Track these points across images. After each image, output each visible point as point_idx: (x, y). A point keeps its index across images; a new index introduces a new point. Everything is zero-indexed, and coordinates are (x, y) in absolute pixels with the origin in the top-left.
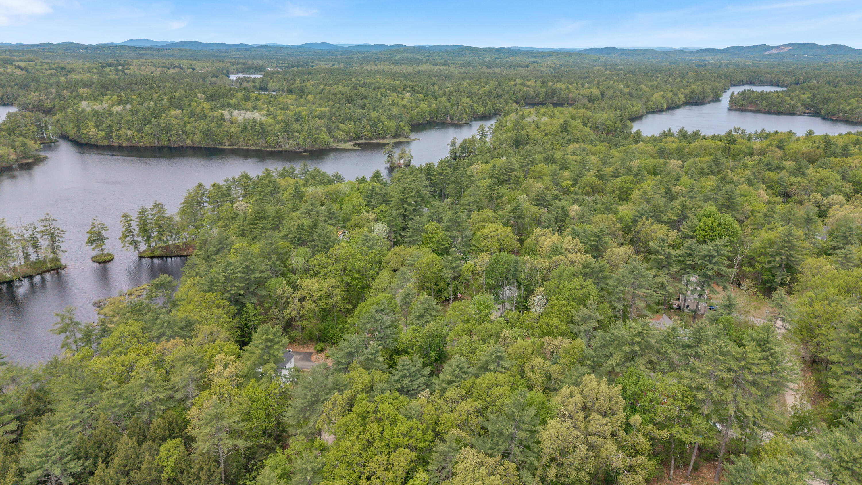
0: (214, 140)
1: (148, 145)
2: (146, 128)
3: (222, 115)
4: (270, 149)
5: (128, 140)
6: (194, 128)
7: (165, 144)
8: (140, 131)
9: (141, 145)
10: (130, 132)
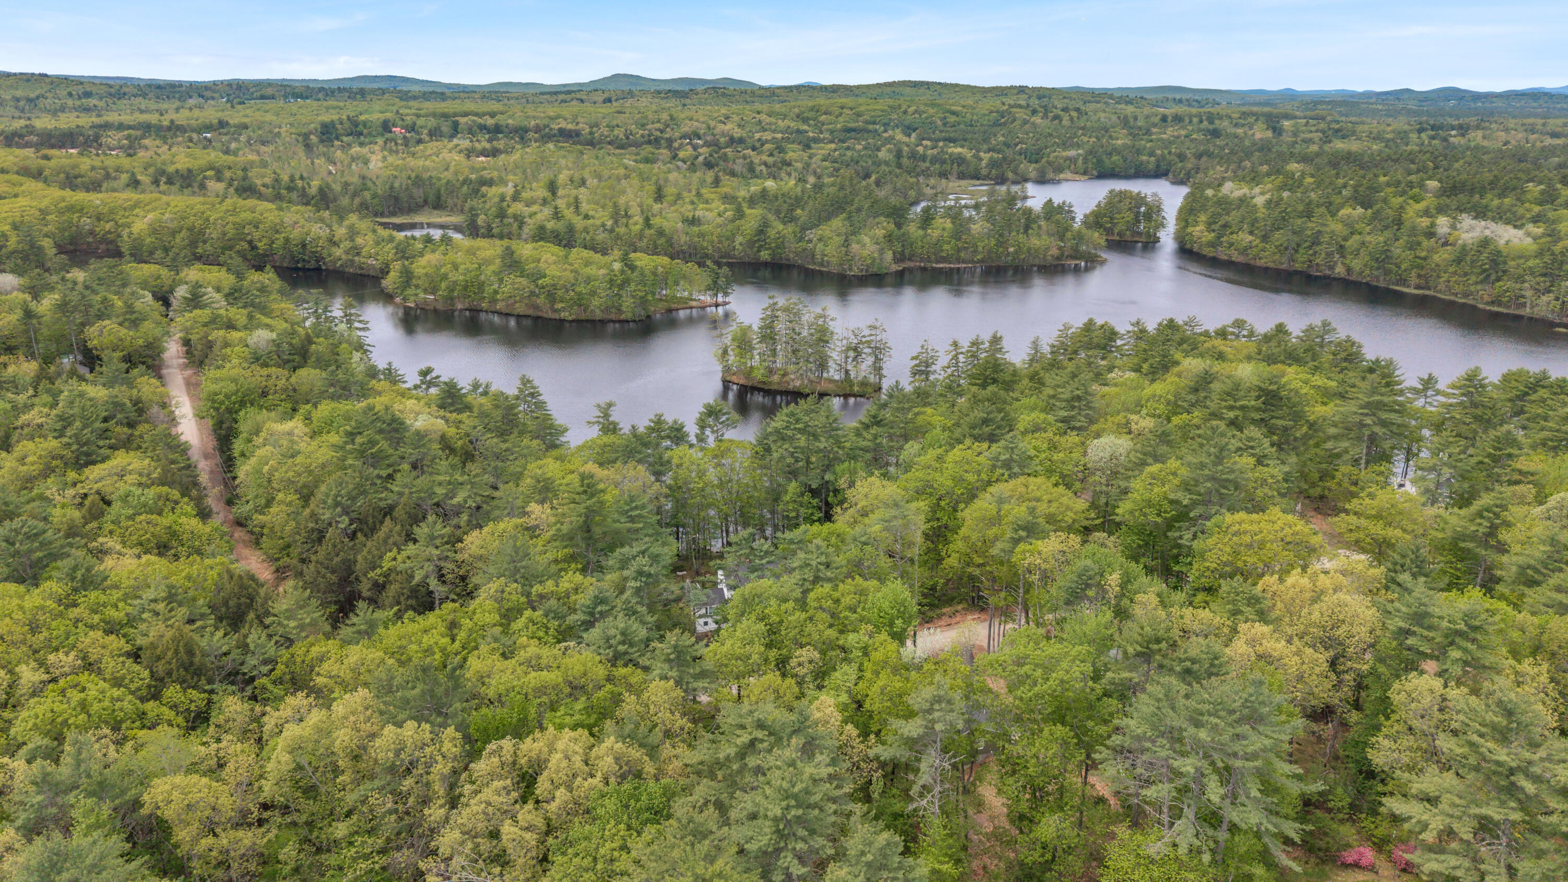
0: (1387, 272)
1: (1271, 265)
2: (1277, 235)
3: (1433, 225)
4: (1495, 309)
5: (1244, 251)
6: (1363, 243)
7: (1298, 266)
8: (1265, 238)
9: (1261, 263)
10: (1251, 238)
